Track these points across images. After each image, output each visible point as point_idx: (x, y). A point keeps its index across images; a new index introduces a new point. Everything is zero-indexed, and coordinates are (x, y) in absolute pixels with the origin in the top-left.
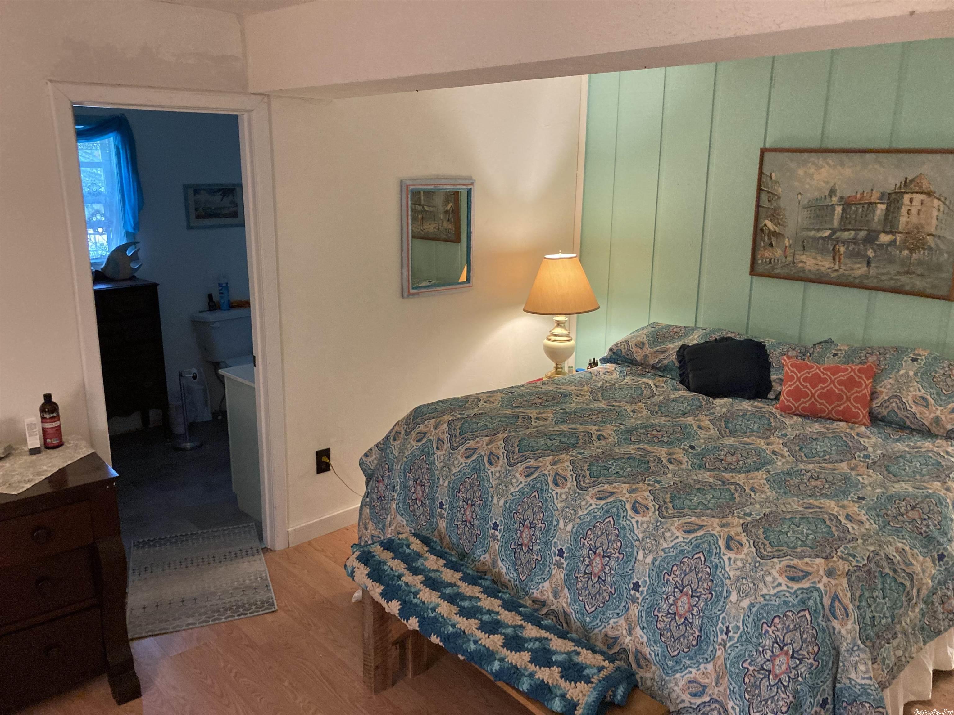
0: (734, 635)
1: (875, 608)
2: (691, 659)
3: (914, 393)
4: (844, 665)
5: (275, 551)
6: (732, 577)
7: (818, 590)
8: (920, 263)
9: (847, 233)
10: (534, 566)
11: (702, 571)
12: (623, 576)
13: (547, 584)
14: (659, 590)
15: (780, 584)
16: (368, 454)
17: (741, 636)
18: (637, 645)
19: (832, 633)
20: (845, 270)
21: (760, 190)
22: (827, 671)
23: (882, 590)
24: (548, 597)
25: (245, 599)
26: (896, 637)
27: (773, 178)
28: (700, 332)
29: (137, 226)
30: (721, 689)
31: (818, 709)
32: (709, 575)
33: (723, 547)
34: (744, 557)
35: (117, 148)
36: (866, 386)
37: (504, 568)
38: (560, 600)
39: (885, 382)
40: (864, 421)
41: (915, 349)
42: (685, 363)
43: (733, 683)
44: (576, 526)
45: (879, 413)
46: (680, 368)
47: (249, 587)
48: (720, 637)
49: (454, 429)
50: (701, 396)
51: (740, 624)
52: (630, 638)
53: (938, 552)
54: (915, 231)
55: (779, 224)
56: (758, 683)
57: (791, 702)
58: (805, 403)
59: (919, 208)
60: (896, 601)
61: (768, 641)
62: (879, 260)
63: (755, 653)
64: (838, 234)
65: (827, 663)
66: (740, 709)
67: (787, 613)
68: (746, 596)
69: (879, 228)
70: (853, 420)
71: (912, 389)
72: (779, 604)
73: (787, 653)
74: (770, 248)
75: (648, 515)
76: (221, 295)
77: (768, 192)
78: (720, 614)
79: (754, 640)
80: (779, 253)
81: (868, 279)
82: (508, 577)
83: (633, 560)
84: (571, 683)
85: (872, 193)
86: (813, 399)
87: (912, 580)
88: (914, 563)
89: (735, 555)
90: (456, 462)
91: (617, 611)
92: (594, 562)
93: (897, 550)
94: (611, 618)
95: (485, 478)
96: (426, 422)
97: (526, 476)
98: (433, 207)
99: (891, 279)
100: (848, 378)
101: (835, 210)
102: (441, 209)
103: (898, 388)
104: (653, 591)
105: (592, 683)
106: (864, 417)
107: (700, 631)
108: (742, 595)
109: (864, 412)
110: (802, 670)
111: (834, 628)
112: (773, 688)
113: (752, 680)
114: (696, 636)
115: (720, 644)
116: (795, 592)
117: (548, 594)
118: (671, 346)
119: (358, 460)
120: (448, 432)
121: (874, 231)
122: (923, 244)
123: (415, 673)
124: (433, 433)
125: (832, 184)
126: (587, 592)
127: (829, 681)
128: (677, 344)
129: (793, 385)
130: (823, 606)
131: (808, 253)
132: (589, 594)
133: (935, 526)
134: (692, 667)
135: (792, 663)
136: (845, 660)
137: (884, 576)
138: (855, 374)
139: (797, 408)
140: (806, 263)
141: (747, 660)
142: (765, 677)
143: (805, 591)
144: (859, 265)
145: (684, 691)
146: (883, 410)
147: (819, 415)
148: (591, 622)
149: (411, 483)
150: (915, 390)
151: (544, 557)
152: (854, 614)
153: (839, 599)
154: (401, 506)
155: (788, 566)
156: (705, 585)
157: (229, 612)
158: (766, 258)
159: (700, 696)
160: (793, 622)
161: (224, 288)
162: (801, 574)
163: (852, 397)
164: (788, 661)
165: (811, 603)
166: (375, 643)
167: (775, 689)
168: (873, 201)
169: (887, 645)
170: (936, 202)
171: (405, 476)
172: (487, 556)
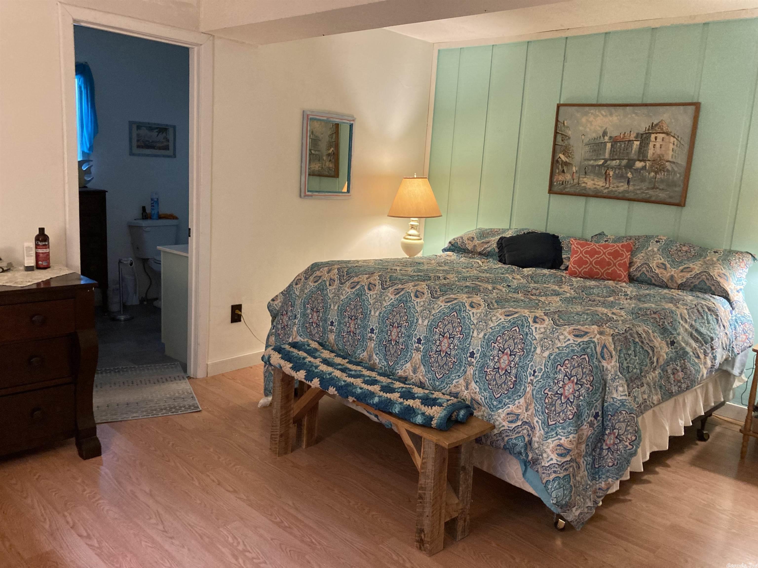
0: (539, 374)
1: (630, 361)
2: (509, 398)
3: (657, 261)
4: (609, 389)
5: (196, 378)
6: (537, 339)
7: (594, 342)
8: (662, 181)
9: (614, 162)
10: (399, 353)
11: (518, 338)
12: (463, 349)
13: (408, 365)
14: (488, 354)
15: (569, 340)
16: (275, 299)
17: (543, 375)
18: (472, 395)
19: (602, 370)
20: (613, 187)
21: (556, 133)
22: (599, 394)
23: (634, 351)
24: (409, 373)
25: (176, 404)
26: (643, 386)
27: (565, 124)
28: (513, 230)
29: (91, 148)
30: (529, 413)
31: (593, 419)
32: (522, 340)
33: (531, 322)
34: (545, 326)
35: (80, 87)
36: (627, 257)
37: (378, 359)
38: (417, 375)
39: (639, 255)
40: (625, 279)
41: (658, 236)
42: (502, 248)
43: (538, 405)
44: (431, 321)
45: (634, 276)
46: (499, 252)
47: (178, 398)
48: (529, 378)
49: (342, 272)
50: (514, 267)
51: (543, 367)
52: (467, 391)
53: (670, 339)
54: (659, 159)
55: (569, 157)
56: (554, 403)
57: (575, 412)
58: (586, 268)
59: (661, 143)
60: (643, 361)
61: (561, 375)
62: (635, 180)
63: (552, 384)
64: (609, 162)
65: (599, 388)
66: (542, 422)
67: (574, 357)
68: (547, 349)
69: (635, 157)
70: (618, 279)
71: (655, 259)
72: (569, 352)
73: (573, 382)
74: (563, 174)
75: (481, 309)
76: (153, 207)
77: (562, 134)
78: (529, 364)
79: (552, 375)
80: (568, 177)
81: (628, 193)
82: (380, 365)
83: (470, 338)
84: (428, 407)
85: (630, 134)
86: (591, 266)
87: (653, 351)
88: (655, 341)
89: (539, 326)
90: (344, 292)
91: (459, 374)
92: (443, 343)
93: (644, 330)
94: (454, 379)
95: (366, 300)
96: (321, 269)
97: (395, 295)
98: (319, 151)
99: (643, 193)
100: (614, 251)
101: (606, 146)
102: (325, 153)
103: (647, 258)
104: (484, 355)
105: (443, 407)
106: (625, 276)
107: (516, 377)
108: (544, 349)
109: (625, 274)
110: (583, 392)
111: (603, 366)
112: (563, 405)
113: (550, 400)
114: (512, 381)
115: (529, 383)
116: (579, 343)
117: (409, 371)
118: (494, 239)
119: (267, 304)
120: (338, 274)
121: (632, 160)
122: (664, 168)
123: (308, 445)
124: (326, 276)
125: (604, 128)
126: (437, 365)
127: (600, 400)
128: (497, 237)
129: (577, 256)
130: (596, 353)
131: (588, 177)
132: (439, 365)
133: (669, 324)
134: (510, 404)
135: (576, 387)
136: (610, 386)
137: (635, 343)
138: (619, 248)
139: (580, 273)
140: (587, 183)
141: (547, 388)
142: (558, 399)
143: (585, 343)
144: (622, 184)
145: (504, 420)
146: (637, 273)
147: (595, 277)
148: (439, 385)
149: (309, 311)
150: (658, 259)
151: (407, 346)
152: (615, 358)
153: (606, 348)
154: (300, 329)
155: (574, 329)
156: (519, 346)
157: (164, 411)
158: (560, 181)
159: (515, 422)
160: (577, 362)
161: (155, 202)
162: (583, 333)
163: (617, 263)
164: (574, 386)
165: (589, 350)
166: (281, 416)
167: (565, 405)
168: (631, 139)
169: (637, 388)
170: (672, 139)
171: (304, 307)
172: (365, 353)
